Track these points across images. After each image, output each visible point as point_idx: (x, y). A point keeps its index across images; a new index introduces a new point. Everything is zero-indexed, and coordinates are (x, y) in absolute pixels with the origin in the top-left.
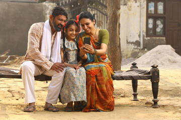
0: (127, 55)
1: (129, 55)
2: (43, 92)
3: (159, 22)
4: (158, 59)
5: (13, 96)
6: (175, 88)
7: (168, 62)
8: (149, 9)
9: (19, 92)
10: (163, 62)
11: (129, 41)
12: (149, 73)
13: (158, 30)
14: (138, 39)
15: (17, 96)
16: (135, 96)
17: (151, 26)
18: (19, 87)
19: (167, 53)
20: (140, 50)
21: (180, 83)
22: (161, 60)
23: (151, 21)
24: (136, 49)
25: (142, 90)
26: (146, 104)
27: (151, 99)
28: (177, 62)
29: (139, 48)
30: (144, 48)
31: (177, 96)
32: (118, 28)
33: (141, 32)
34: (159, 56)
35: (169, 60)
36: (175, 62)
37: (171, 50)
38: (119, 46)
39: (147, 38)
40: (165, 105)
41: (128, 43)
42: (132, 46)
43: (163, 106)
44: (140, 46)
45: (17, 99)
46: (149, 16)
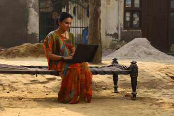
0: (106, 47)
1: (108, 47)
2: (32, 85)
3: (135, 16)
4: (135, 51)
5: (4, 89)
6: (152, 80)
7: (144, 54)
8: (127, 3)
9: (9, 85)
10: (139, 54)
11: (108, 33)
12: (129, 68)
13: (135, 23)
14: (116, 31)
15: (7, 89)
16: (116, 88)
17: (128, 19)
18: (9, 80)
19: (144, 45)
20: (117, 41)
21: (156, 76)
22: (138, 52)
23: (128, 14)
24: (114, 40)
25: (122, 82)
26: (126, 96)
27: (130, 91)
28: (153, 54)
29: (117, 39)
30: (122, 40)
31: (153, 88)
32: (99, 24)
33: (119, 25)
34: (136, 48)
35: (145, 52)
36: (150, 54)
37: (146, 43)
38: (100, 41)
39: (124, 31)
40: (143, 98)
41: (107, 35)
42: (111, 38)
43: (141, 98)
44: (118, 38)
45: (8, 92)
46: (126, 10)
